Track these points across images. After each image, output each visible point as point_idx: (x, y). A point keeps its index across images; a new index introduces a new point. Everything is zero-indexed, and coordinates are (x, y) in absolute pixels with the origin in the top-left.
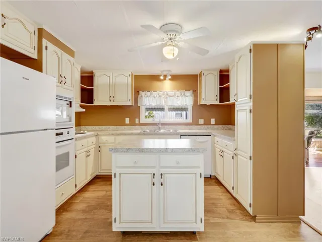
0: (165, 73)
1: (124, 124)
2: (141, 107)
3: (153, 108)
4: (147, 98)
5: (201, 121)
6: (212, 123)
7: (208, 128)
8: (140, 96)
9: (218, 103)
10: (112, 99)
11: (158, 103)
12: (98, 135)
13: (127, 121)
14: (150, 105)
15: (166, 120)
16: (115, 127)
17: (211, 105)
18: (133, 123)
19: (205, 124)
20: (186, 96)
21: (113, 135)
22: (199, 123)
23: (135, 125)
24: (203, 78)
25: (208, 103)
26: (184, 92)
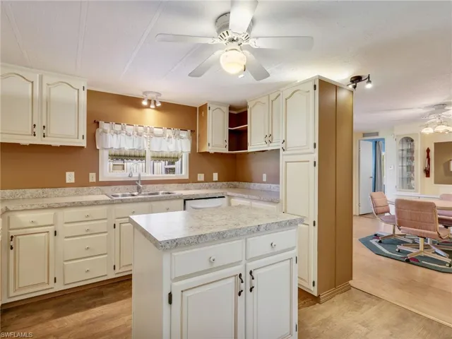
0: (150, 96)
1: (63, 184)
2: (100, 152)
3: (128, 154)
4: (115, 135)
5: (201, 177)
6: (214, 180)
7: (210, 186)
8: (100, 130)
9: (226, 151)
10: (38, 130)
11: (136, 147)
12: (7, 211)
13: (70, 177)
14: (120, 149)
15: (147, 175)
16: (40, 191)
17: (216, 154)
18: (82, 182)
19: (205, 181)
20: (181, 138)
21: (50, 207)
22: (199, 180)
23: (89, 185)
24: (209, 113)
25: (212, 151)
26: (178, 131)
